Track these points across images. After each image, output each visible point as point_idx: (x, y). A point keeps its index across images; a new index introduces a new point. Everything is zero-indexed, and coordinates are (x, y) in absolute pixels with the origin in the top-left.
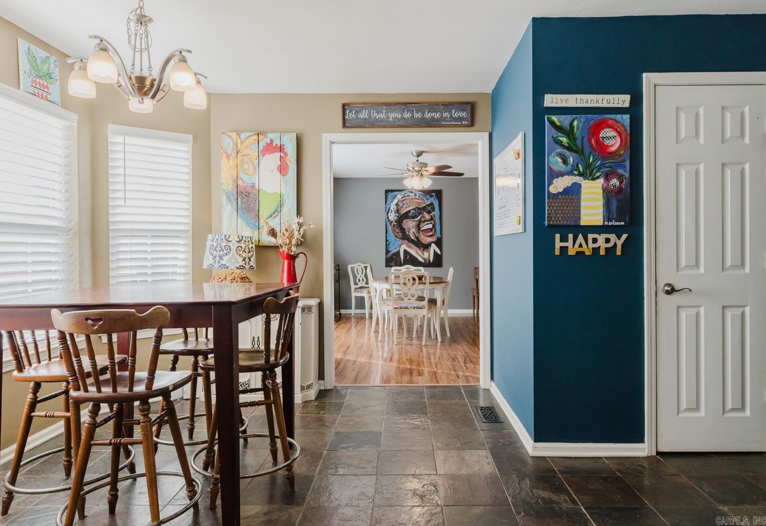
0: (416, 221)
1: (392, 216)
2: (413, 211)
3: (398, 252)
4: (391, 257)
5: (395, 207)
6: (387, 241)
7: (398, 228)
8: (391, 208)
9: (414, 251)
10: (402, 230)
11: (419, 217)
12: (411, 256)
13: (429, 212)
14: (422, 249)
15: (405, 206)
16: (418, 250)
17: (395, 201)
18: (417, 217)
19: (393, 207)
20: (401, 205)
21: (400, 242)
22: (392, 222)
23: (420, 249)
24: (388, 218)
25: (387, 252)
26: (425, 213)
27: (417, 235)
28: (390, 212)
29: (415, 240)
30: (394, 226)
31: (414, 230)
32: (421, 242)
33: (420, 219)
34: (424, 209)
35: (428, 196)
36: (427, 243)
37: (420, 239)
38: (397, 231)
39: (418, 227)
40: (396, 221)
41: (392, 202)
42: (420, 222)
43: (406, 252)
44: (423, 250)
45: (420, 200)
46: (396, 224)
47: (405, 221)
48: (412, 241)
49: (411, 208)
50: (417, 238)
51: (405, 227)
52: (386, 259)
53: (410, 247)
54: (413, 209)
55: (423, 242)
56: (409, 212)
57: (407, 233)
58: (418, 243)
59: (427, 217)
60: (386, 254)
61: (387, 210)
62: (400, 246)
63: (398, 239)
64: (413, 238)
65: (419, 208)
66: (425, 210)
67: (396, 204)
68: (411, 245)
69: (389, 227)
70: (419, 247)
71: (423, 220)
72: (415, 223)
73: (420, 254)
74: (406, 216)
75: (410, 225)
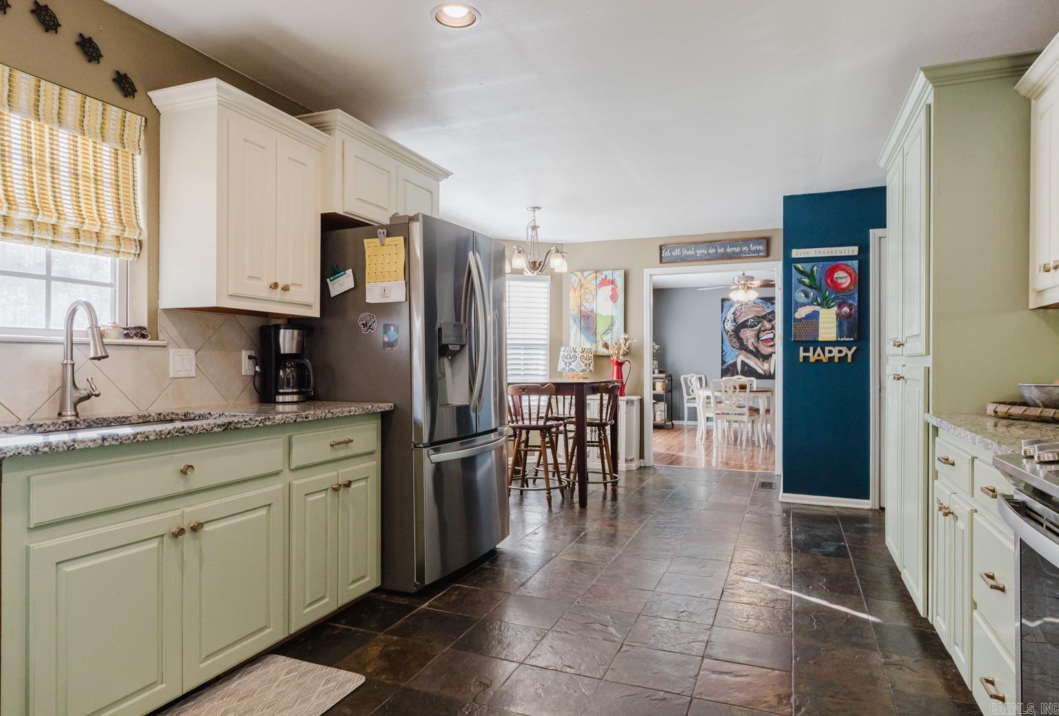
0: (755, 330)
1: (729, 326)
2: (752, 320)
3: (735, 363)
4: (728, 368)
5: (732, 316)
6: (723, 351)
7: (735, 338)
8: (728, 318)
9: (753, 362)
10: (740, 340)
11: (758, 327)
12: (749, 367)
13: (770, 321)
14: (761, 360)
15: (743, 315)
16: (758, 361)
17: (732, 310)
18: (756, 326)
19: (730, 316)
20: (739, 314)
21: (737, 352)
22: (728, 332)
23: (759, 360)
24: (724, 327)
25: (723, 362)
26: (765, 322)
27: (756, 345)
28: (727, 321)
29: (754, 350)
30: (731, 335)
31: (753, 340)
32: (760, 352)
33: (760, 329)
34: (764, 317)
35: (769, 304)
36: (768, 353)
37: (760, 349)
38: (734, 340)
39: (758, 337)
40: (732, 331)
41: (729, 311)
42: (759, 331)
43: (742, 361)
44: (763, 361)
45: (759, 308)
46: (732, 333)
47: (742, 330)
48: (750, 352)
49: (750, 316)
50: (756, 348)
51: (743, 337)
52: (722, 369)
53: (748, 358)
54: (752, 318)
55: (763, 352)
56: (747, 320)
57: (745, 343)
58: (757, 354)
59: (768, 326)
60: (722, 365)
61: (723, 319)
62: (737, 356)
63: (734, 349)
64: (751, 348)
65: (758, 317)
66: (765, 319)
67: (734, 313)
68: (749, 355)
69: (726, 337)
70: (758, 358)
71: (763, 329)
72: (754, 332)
73: (760, 365)
74: (744, 325)
75: (748, 335)
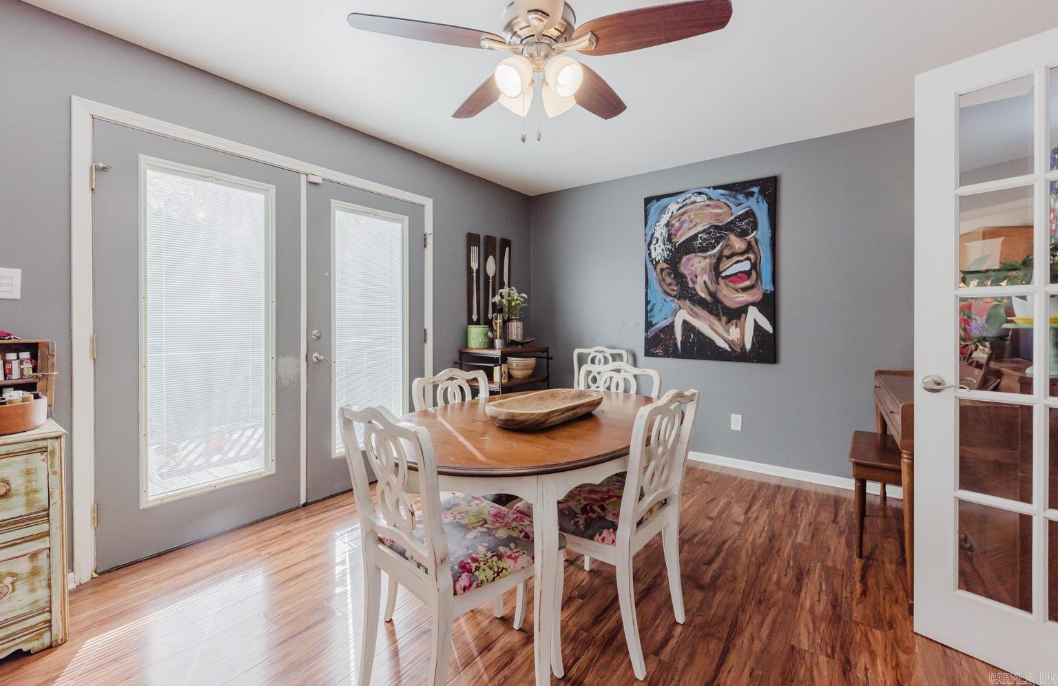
0: (711, 256)
1: (659, 250)
2: (704, 236)
3: (671, 327)
4: (656, 336)
5: (664, 231)
6: (647, 302)
7: (669, 274)
8: (657, 235)
9: (706, 325)
10: (680, 278)
11: (718, 248)
12: (699, 334)
13: (743, 234)
14: (724, 319)
15: (686, 225)
16: (716, 322)
17: (665, 218)
18: (714, 247)
19: (660, 231)
20: (677, 224)
21: (675, 304)
22: (658, 262)
23: (720, 320)
24: (650, 254)
25: (649, 325)
26: (732, 237)
27: (712, 288)
28: (654, 242)
29: (709, 299)
30: (662, 270)
31: (706, 278)
32: (721, 303)
33: (721, 251)
34: (730, 227)
35: (741, 197)
36: (738, 306)
37: (720, 296)
38: (669, 280)
39: (716, 271)
40: (666, 261)
41: (658, 221)
42: (720, 258)
43: (685, 323)
44: (729, 321)
45: (717, 207)
46: (665, 266)
47: (684, 259)
48: (701, 302)
49: (700, 228)
50: (712, 294)
51: (686, 272)
52: (646, 339)
53: (696, 315)
54: (704, 231)
55: (728, 303)
56: (695, 237)
57: (691, 285)
58: (714, 307)
59: (738, 244)
60: (646, 331)
61: (649, 239)
62: (675, 313)
63: (669, 299)
64: (703, 295)
65: (716, 227)
66: (732, 231)
67: (667, 225)
68: (698, 310)
69: (653, 275)
70: (717, 316)
71: (727, 252)
72: (708, 261)
73: (721, 330)
74: (688, 247)
75: (697, 267)
